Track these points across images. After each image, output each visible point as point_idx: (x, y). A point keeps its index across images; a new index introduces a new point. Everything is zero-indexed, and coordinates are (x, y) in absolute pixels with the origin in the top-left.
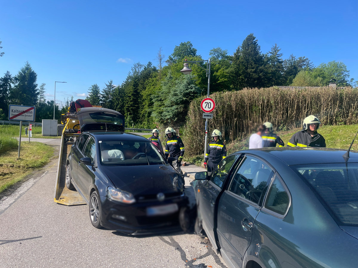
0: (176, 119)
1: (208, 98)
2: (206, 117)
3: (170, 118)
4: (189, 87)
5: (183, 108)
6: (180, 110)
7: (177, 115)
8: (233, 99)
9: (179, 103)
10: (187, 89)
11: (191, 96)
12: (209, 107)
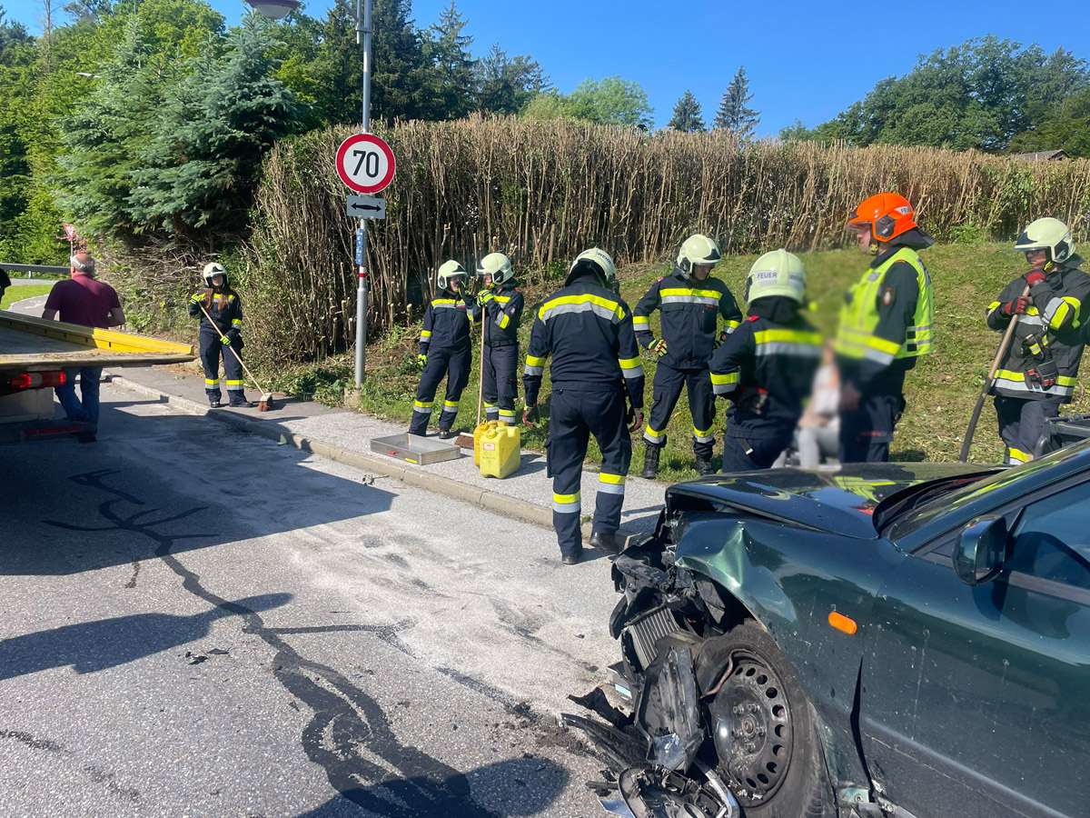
0: (204, 217)
1: (364, 131)
2: (360, 213)
3: (176, 216)
4: (255, 85)
5: (232, 172)
6: (220, 181)
7: (202, 201)
8: (435, 147)
9: (217, 151)
10: (246, 97)
11: (267, 124)
12: (372, 171)
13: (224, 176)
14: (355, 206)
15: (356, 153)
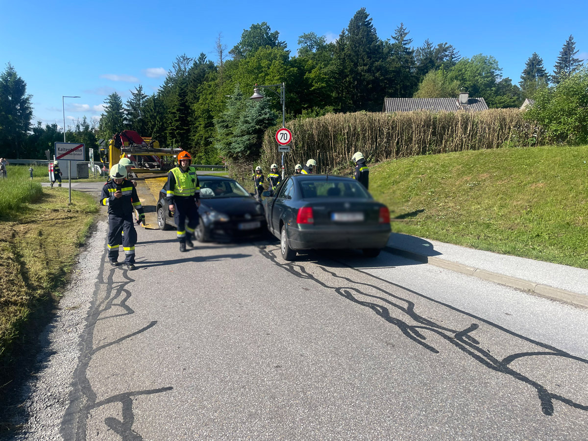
0: (248, 152)
1: (283, 128)
2: (282, 151)
3: (242, 152)
4: (262, 112)
5: (256, 138)
6: (252, 141)
7: (249, 147)
8: (314, 126)
9: (252, 133)
10: (260, 115)
11: (265, 123)
12: (285, 139)
13: (254, 140)
14: (281, 149)
15: (281, 134)
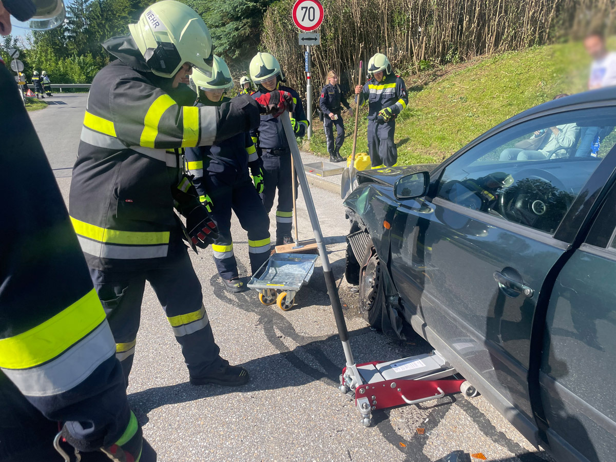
2: (306, 43)
3: (224, 53)
6: (243, 32)
9: (241, 15)
12: (311, 18)
13: (245, 29)
14: (303, 39)
15: (302, 8)
